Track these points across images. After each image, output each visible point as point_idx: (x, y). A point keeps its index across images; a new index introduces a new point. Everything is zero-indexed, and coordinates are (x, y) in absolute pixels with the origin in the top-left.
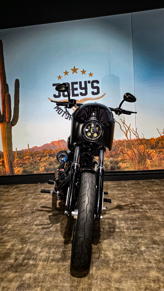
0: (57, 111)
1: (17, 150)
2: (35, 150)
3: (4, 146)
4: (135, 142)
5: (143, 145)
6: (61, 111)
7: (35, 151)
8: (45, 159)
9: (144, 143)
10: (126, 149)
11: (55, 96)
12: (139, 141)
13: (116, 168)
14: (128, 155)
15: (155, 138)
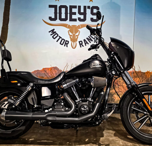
0: (51, 35)
4: (131, 74)
5: (139, 77)
6: (56, 35)
9: (140, 76)
10: (122, 81)
11: (50, 18)
12: (135, 74)
13: (110, 100)
14: (124, 88)
15: (150, 72)
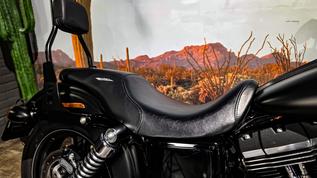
1: (103, 61)
2: (143, 63)
3: (77, 49)
7: (142, 66)
8: (165, 88)
